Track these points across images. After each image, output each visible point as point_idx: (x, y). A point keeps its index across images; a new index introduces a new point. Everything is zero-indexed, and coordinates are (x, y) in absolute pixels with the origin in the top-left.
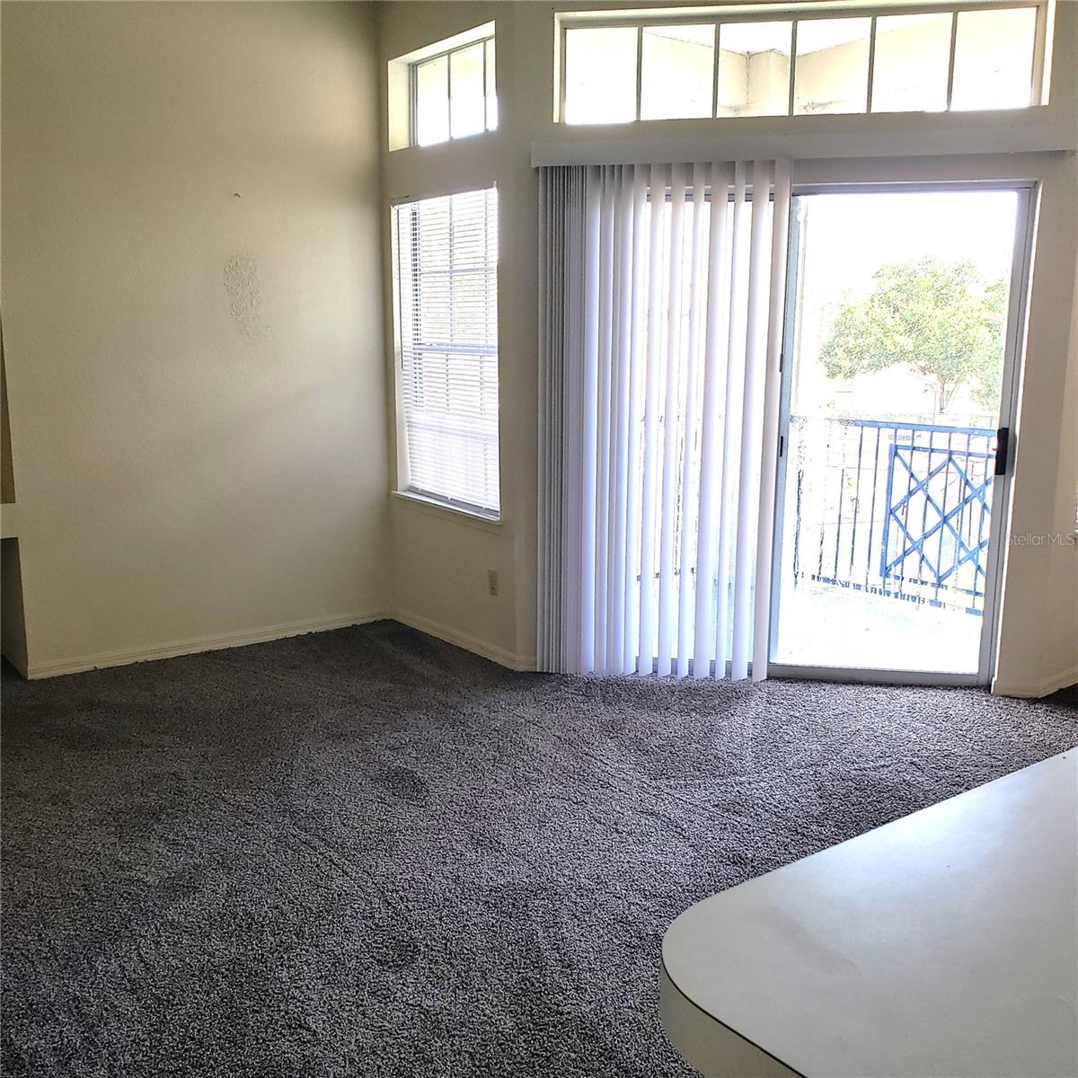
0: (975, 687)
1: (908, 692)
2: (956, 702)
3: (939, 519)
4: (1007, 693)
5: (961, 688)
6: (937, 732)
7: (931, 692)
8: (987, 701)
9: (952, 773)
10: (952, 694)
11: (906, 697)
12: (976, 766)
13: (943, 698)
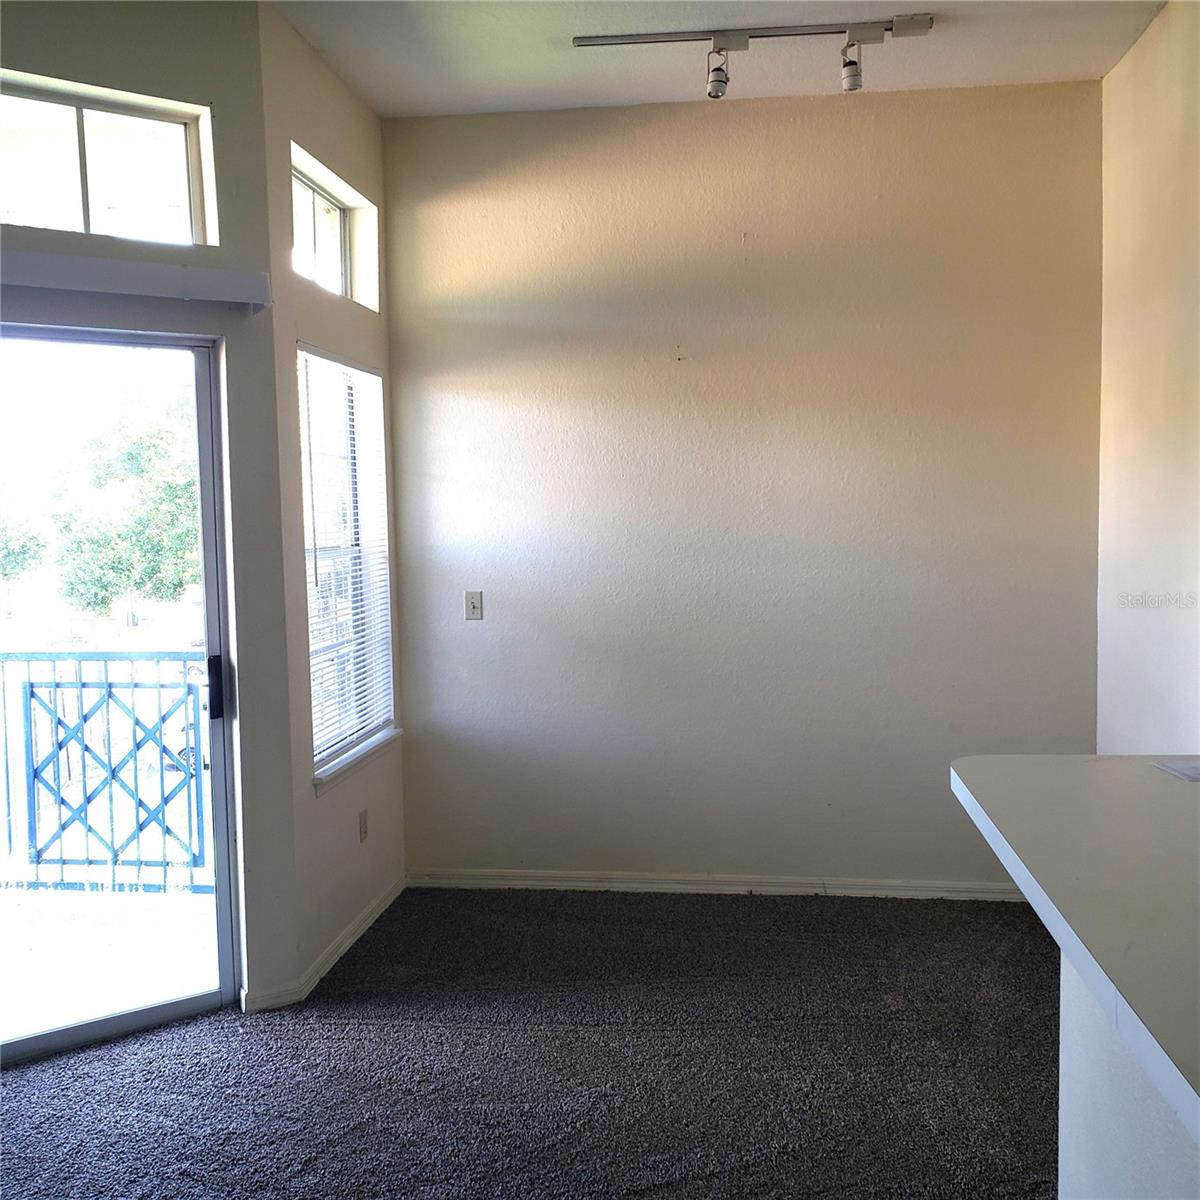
0: (220, 1009)
1: (133, 1047)
2: (202, 1042)
3: (104, 774)
4: (263, 1006)
5: (203, 1016)
6: (196, 1103)
7: (165, 1035)
8: (242, 1026)
9: (244, 1168)
10: (192, 1031)
11: (133, 1055)
12: (273, 1143)
13: (184, 1040)
